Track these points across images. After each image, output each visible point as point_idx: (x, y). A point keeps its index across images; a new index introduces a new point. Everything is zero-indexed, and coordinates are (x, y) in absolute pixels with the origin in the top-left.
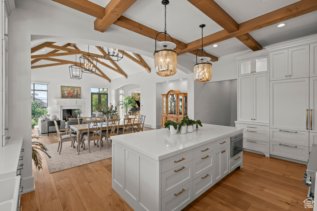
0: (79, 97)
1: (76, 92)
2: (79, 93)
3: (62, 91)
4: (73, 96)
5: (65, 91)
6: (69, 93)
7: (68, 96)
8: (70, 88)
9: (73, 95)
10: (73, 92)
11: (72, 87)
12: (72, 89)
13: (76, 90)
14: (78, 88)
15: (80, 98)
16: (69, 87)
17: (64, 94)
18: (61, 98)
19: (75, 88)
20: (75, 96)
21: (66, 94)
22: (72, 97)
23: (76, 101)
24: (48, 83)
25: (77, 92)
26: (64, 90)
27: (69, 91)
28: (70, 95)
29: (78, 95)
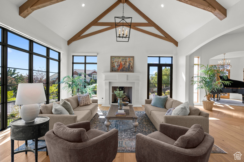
0: (131, 70)
1: (128, 63)
2: (132, 64)
3: (112, 63)
4: (125, 69)
5: (115, 63)
6: (120, 65)
7: (118, 70)
8: (121, 58)
9: (124, 67)
10: (125, 64)
11: (123, 57)
12: (123, 60)
13: (128, 60)
14: (131, 59)
15: (132, 71)
16: (119, 57)
17: (114, 66)
18: (111, 72)
19: (127, 58)
20: (126, 68)
21: (116, 67)
22: (123, 71)
23: (127, 76)
24: (98, 54)
25: (130, 64)
26: (114, 61)
27: (120, 63)
28: (121, 67)
29: (131, 68)
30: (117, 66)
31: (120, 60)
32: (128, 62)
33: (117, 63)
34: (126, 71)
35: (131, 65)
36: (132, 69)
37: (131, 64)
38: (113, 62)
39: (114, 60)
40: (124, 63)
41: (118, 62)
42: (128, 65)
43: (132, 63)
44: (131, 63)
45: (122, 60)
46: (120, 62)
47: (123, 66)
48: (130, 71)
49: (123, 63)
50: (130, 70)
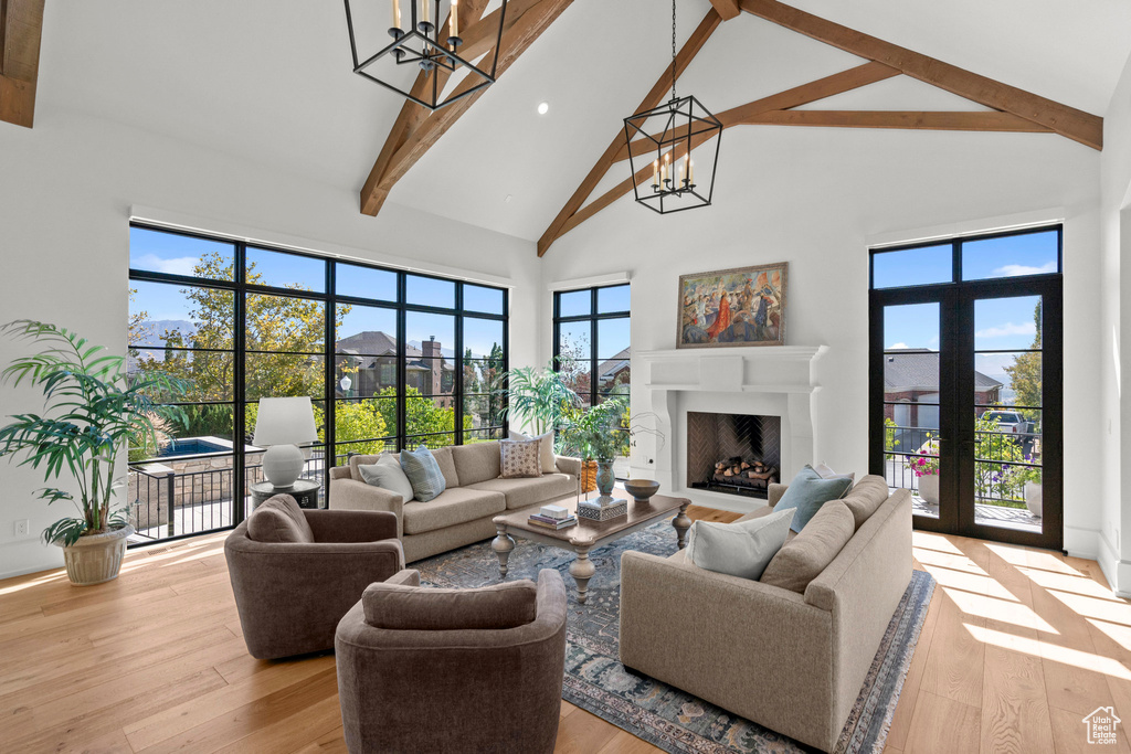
0: (772, 330)
1: (755, 301)
2: (776, 304)
3: (685, 306)
4: (740, 330)
5: (696, 305)
6: (718, 314)
7: (711, 335)
8: (727, 279)
9: (737, 321)
10: (741, 306)
11: (733, 271)
12: (734, 286)
13: (756, 287)
14: (772, 275)
15: (776, 340)
16: (716, 276)
17: (694, 321)
18: (678, 347)
19: (753, 275)
20: (749, 325)
21: (703, 323)
22: (730, 338)
23: (746, 363)
24: (631, 274)
25: (765, 302)
26: (696, 296)
27: (718, 303)
28: (722, 324)
29: (769, 323)
30: (708, 317)
31: (720, 289)
32: (758, 294)
33: (707, 306)
34: (746, 340)
35: (774, 305)
36: (774, 325)
37: (771, 302)
38: (689, 302)
39: (692, 294)
40: (739, 302)
41: (711, 300)
42: (756, 308)
43: (779, 295)
44: (772, 298)
45: (731, 290)
46: (720, 296)
47: (735, 316)
48: (764, 339)
49: (733, 301)
50: (765, 334)
